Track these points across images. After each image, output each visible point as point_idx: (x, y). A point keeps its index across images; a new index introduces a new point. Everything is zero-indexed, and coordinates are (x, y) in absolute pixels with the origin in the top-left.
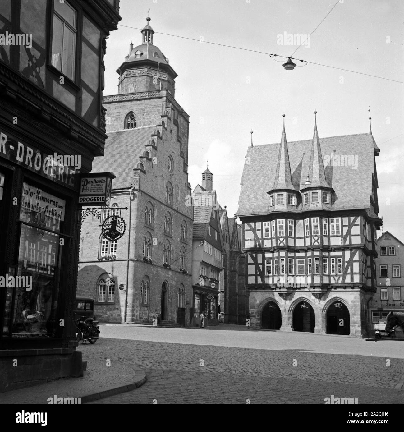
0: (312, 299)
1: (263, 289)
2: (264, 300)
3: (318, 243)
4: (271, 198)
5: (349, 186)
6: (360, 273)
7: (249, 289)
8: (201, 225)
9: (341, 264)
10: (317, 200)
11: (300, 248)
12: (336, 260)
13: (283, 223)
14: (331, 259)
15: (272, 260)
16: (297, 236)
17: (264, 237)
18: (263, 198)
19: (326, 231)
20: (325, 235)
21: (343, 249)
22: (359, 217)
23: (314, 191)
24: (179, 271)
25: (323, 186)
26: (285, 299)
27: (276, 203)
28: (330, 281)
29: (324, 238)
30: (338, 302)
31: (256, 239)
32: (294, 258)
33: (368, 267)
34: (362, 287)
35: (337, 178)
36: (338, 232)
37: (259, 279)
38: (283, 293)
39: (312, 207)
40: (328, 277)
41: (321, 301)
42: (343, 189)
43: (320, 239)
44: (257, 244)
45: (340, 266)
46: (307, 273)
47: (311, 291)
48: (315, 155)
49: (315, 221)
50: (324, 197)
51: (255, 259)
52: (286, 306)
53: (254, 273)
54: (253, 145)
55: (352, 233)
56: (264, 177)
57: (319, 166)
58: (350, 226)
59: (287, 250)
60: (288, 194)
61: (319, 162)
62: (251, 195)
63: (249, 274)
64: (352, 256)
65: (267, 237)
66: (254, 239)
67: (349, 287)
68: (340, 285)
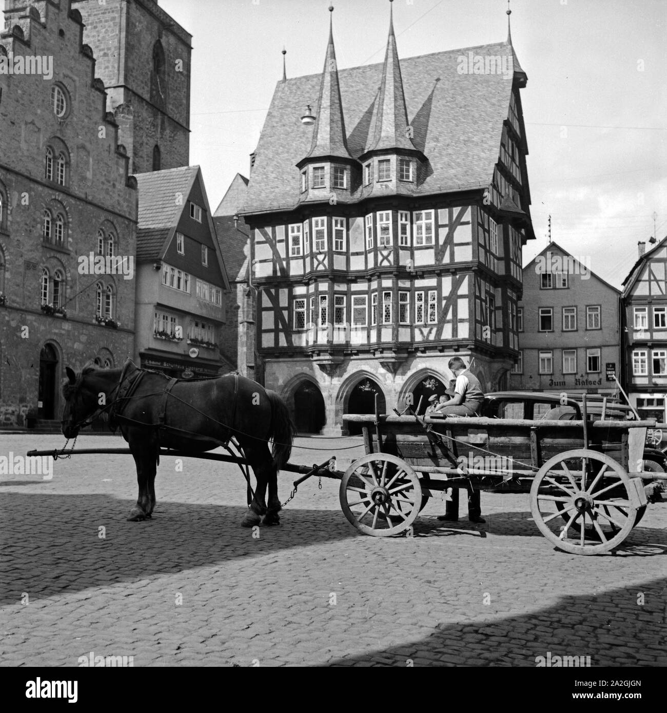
0: (381, 374)
1: (291, 356)
2: (292, 379)
3: (389, 261)
4: (304, 176)
5: (457, 147)
6: (470, 321)
7: (264, 357)
8: (159, 233)
9: (435, 302)
10: (388, 176)
11: (358, 274)
12: (426, 295)
13: (323, 225)
14: (417, 293)
15: (305, 300)
16: (352, 250)
17: (291, 255)
18: (294, 178)
19: (406, 238)
20: (404, 245)
21: (438, 272)
22: (470, 207)
23: (382, 158)
24: (94, 321)
25: (401, 147)
26: (331, 375)
27: (311, 184)
28: (413, 337)
29: (401, 252)
30: (431, 378)
31: (276, 258)
32: (346, 294)
33: (498, 308)
34: (473, 347)
35: (436, 133)
36: (429, 239)
37: (282, 336)
38: (325, 362)
39: (378, 190)
40: (409, 330)
41: (397, 377)
42: (444, 153)
43: (392, 254)
44: (278, 267)
45: (433, 306)
46: (370, 323)
47: (377, 359)
48: (387, 86)
49: (384, 218)
50: (402, 170)
51: (275, 299)
52: (333, 389)
53: (273, 327)
54: (288, 77)
55: (456, 241)
56: (300, 137)
57: (395, 107)
58: (452, 226)
59: (331, 279)
60: (333, 165)
61: (395, 100)
62: (272, 172)
63: (264, 328)
64: (456, 285)
65: (295, 255)
66: (273, 260)
67: (450, 347)
68: (431, 345)
